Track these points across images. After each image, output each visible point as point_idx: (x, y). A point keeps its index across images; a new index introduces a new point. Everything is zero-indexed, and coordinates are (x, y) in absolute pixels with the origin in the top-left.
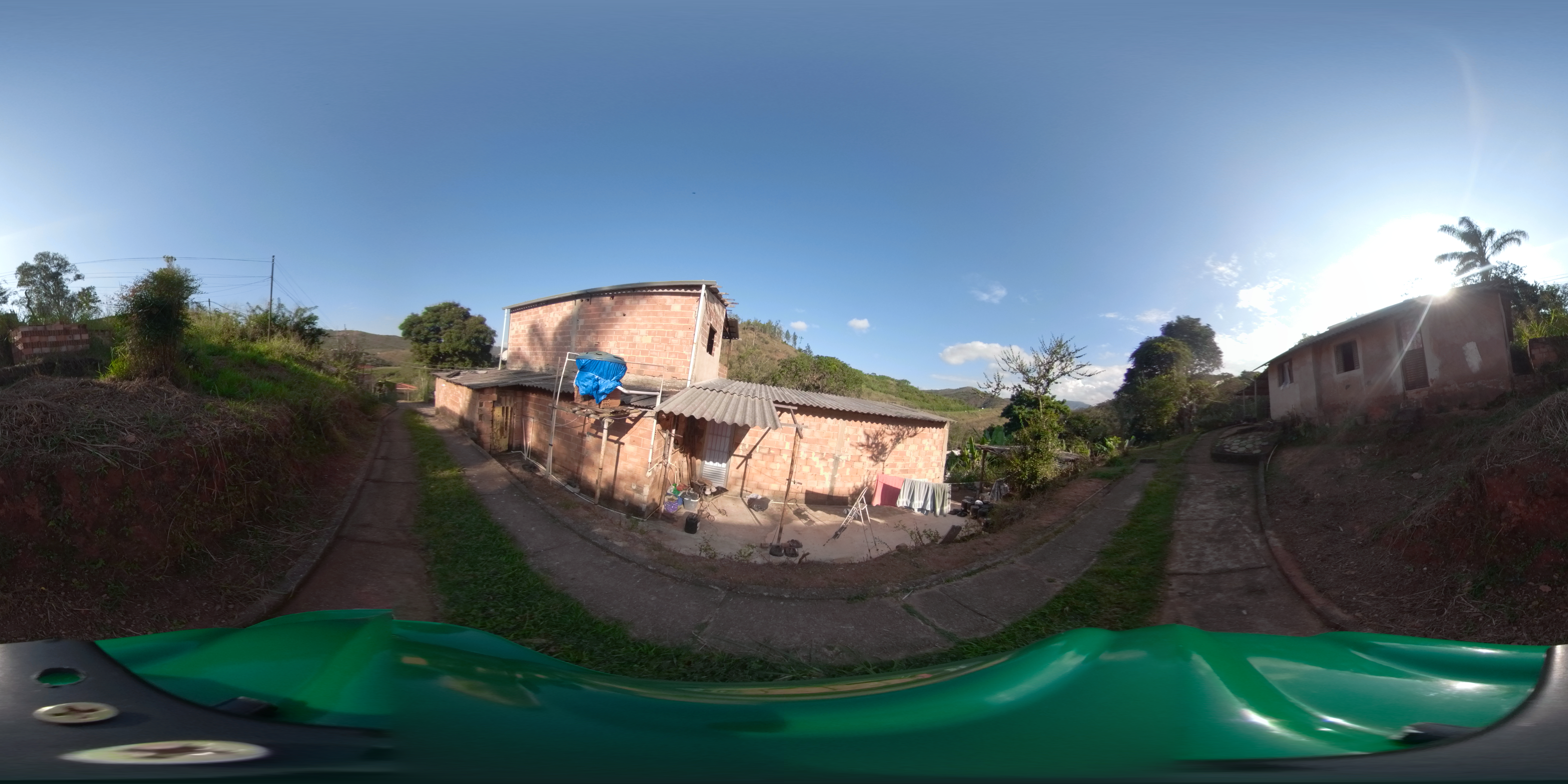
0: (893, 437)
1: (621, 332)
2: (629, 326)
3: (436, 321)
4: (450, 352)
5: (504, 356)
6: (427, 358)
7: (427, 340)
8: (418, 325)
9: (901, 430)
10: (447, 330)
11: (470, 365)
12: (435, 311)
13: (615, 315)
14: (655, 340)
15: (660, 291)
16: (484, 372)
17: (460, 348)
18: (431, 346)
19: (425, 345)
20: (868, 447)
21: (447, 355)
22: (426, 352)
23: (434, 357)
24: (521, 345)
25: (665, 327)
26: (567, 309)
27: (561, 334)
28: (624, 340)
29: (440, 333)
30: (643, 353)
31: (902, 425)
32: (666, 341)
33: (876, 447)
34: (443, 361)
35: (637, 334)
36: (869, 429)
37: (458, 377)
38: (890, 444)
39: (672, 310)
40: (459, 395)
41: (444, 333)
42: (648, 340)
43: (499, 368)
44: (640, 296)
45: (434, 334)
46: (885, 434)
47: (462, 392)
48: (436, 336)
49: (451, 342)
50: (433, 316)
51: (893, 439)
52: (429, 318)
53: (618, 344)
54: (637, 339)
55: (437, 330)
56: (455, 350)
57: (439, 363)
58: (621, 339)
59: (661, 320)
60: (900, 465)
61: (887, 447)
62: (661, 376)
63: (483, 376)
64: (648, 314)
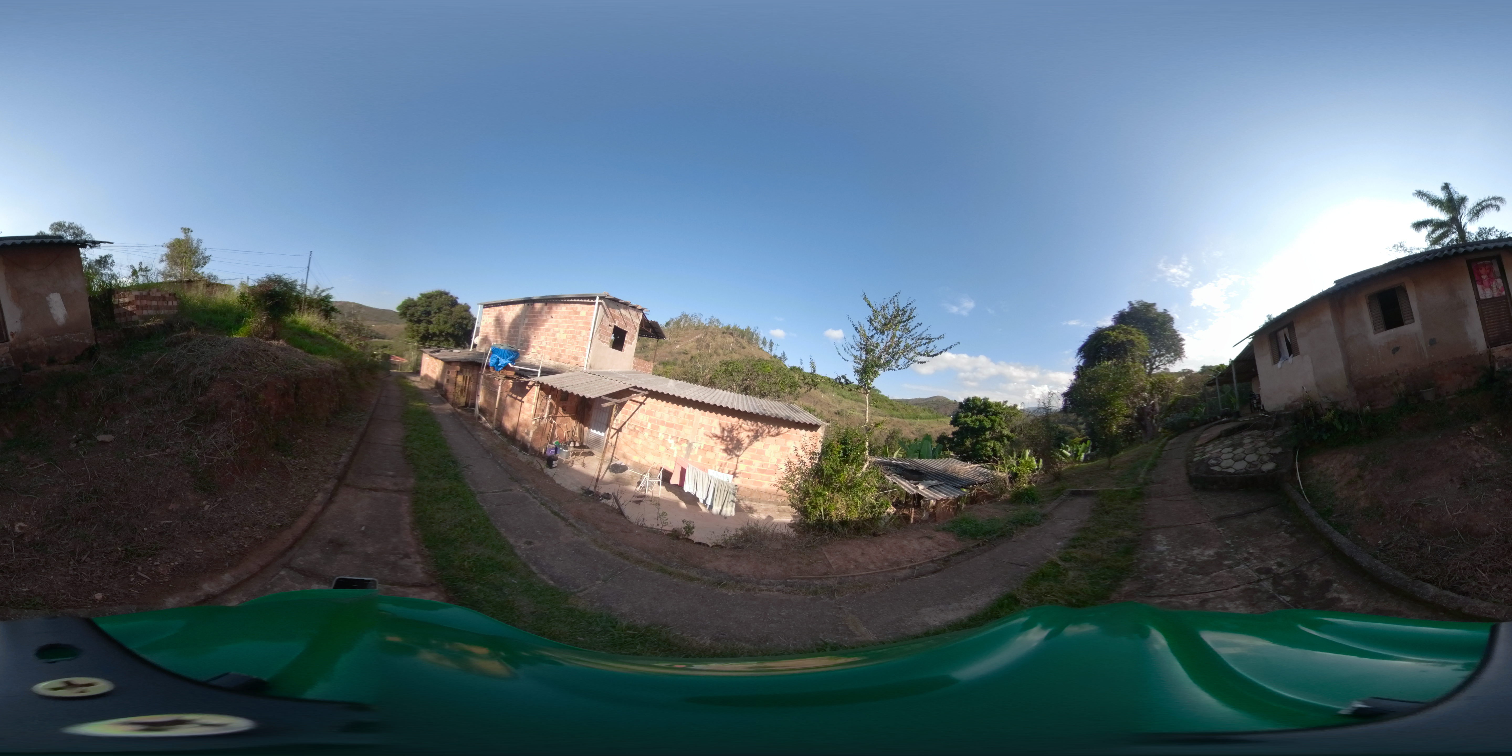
0: (749, 433)
1: (548, 330)
2: (554, 326)
3: (428, 306)
4: (438, 333)
5: (476, 340)
6: (418, 336)
7: (419, 321)
8: (413, 308)
10: (437, 315)
11: (453, 345)
12: (428, 298)
13: (544, 318)
14: (568, 337)
15: (575, 300)
16: (459, 351)
17: (446, 331)
18: (422, 326)
19: (417, 325)
20: (723, 439)
21: (434, 335)
22: (417, 331)
23: (424, 335)
24: (488, 333)
25: (575, 328)
26: (518, 308)
27: (513, 328)
28: (549, 336)
29: (430, 317)
30: (561, 346)
32: (574, 337)
33: (731, 441)
34: (431, 339)
35: (558, 332)
36: (725, 422)
37: (438, 354)
39: (580, 315)
40: (436, 366)
41: (434, 317)
42: (564, 336)
43: (471, 350)
44: (563, 304)
45: (426, 317)
46: (743, 428)
47: (438, 364)
48: (427, 318)
49: (439, 325)
50: (426, 302)
52: (423, 303)
53: (546, 338)
54: (558, 335)
55: (428, 313)
56: (441, 332)
57: (428, 341)
58: (548, 335)
59: (573, 322)
61: (744, 442)
62: (569, 363)
63: (456, 353)
64: (566, 317)
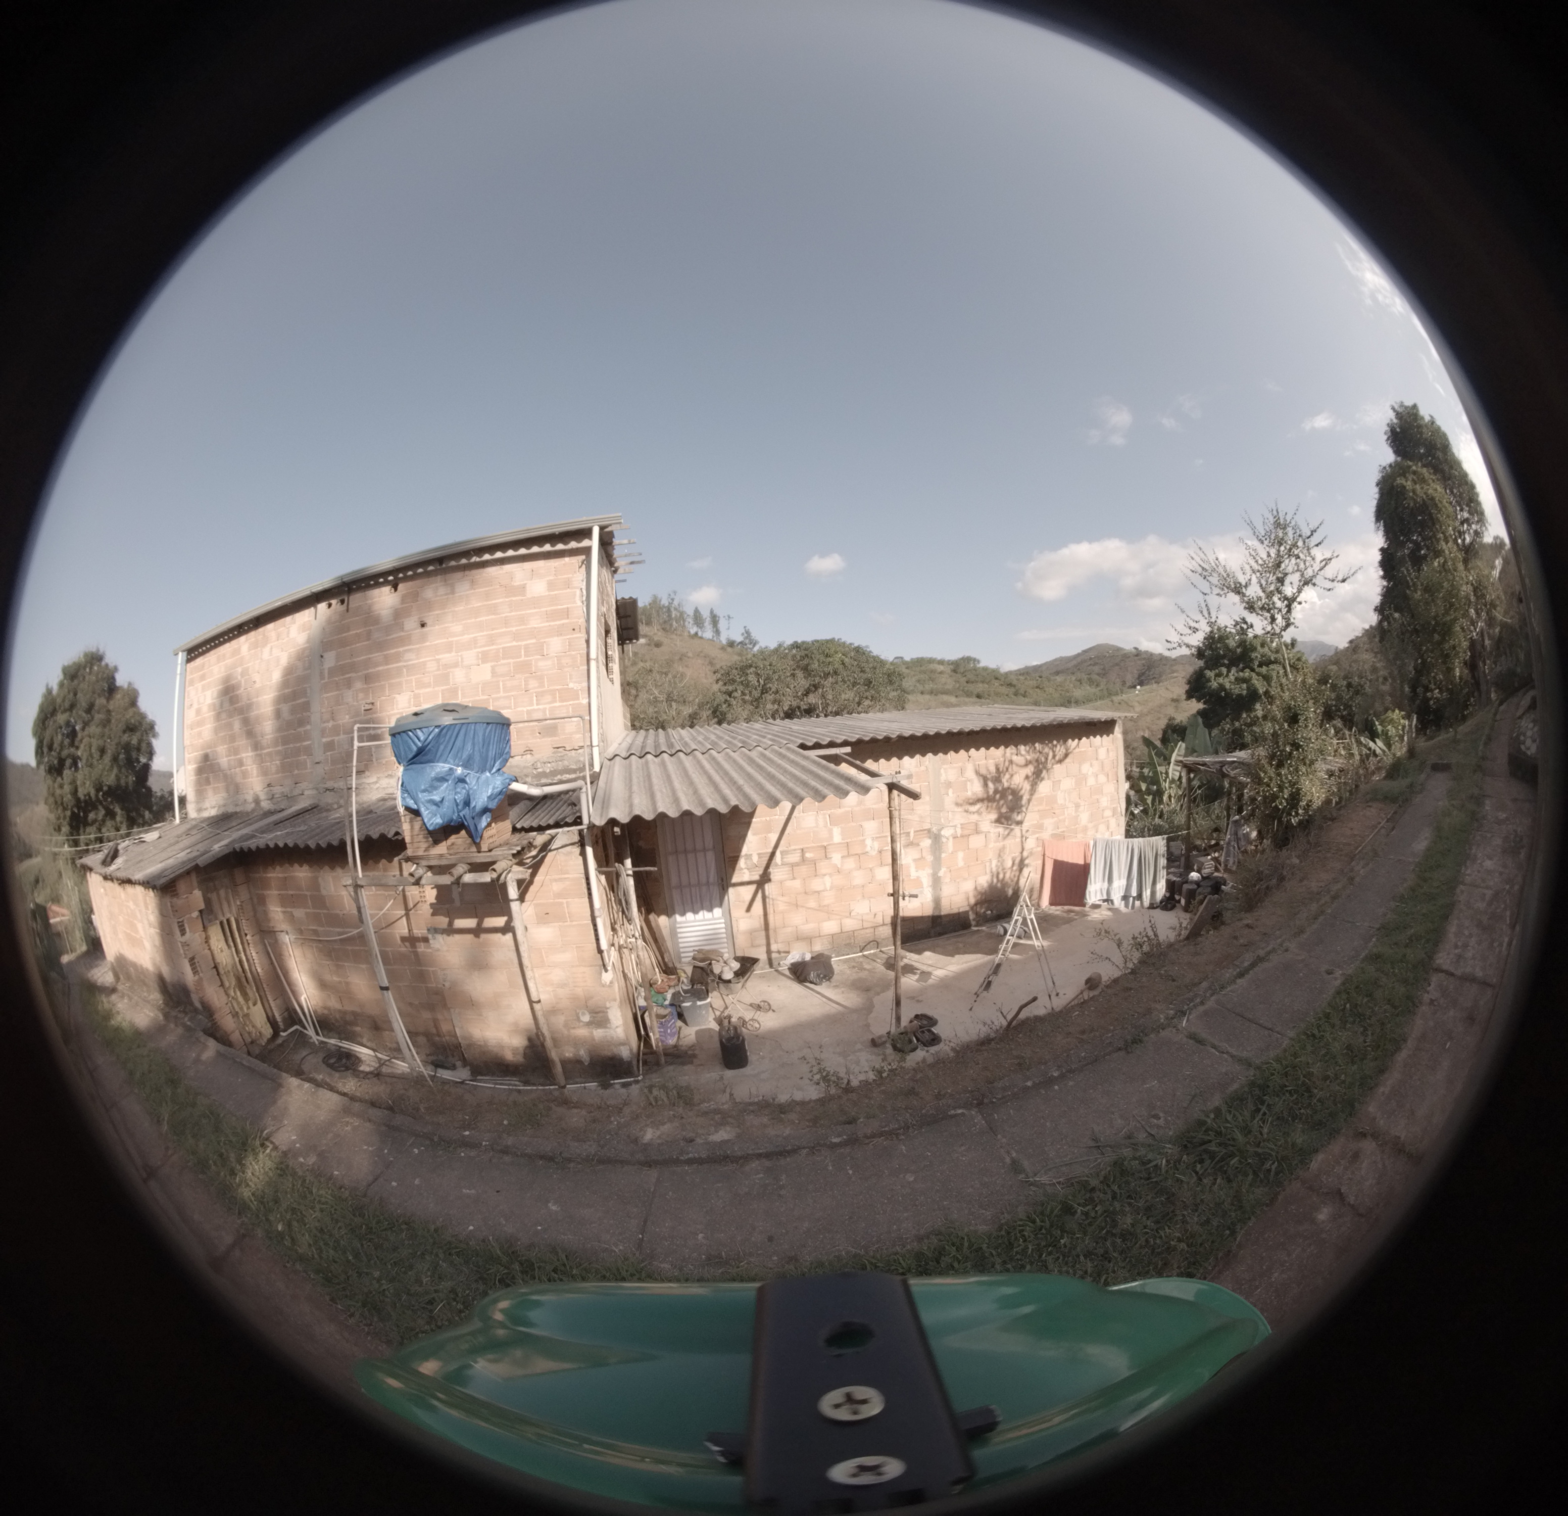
0: (1030, 770)
1: (421, 668)
2: (437, 650)
5: (180, 784)
9: (1040, 753)
13: (402, 629)
14: (500, 670)
17: (105, 782)
20: (988, 799)
24: (211, 743)
31: (1042, 742)
33: (1002, 797)
35: (456, 665)
36: (984, 762)
37: (119, 863)
38: (1027, 786)
39: (529, 595)
40: (137, 916)
42: (484, 673)
43: (180, 820)
44: (455, 576)
46: (1014, 767)
47: (138, 902)
49: (92, 767)
51: (1030, 774)
54: (458, 676)
56: (99, 788)
60: (1049, 823)
61: (1022, 792)
63: (158, 847)
